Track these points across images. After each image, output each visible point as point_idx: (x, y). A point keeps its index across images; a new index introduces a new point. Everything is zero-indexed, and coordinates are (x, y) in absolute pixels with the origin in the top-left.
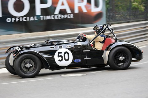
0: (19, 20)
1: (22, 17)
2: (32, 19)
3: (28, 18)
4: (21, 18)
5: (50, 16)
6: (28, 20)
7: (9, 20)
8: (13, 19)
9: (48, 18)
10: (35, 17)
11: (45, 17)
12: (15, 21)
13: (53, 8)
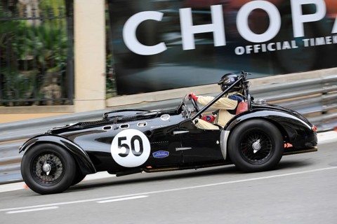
0: (260, 50)
1: (267, 43)
2: (286, 45)
3: (279, 44)
4: (264, 46)
5: (322, 39)
6: (279, 48)
7: (239, 51)
8: (249, 49)
9: (320, 41)
10: (293, 42)
11: (312, 40)
12: (252, 51)
13: (329, 21)
